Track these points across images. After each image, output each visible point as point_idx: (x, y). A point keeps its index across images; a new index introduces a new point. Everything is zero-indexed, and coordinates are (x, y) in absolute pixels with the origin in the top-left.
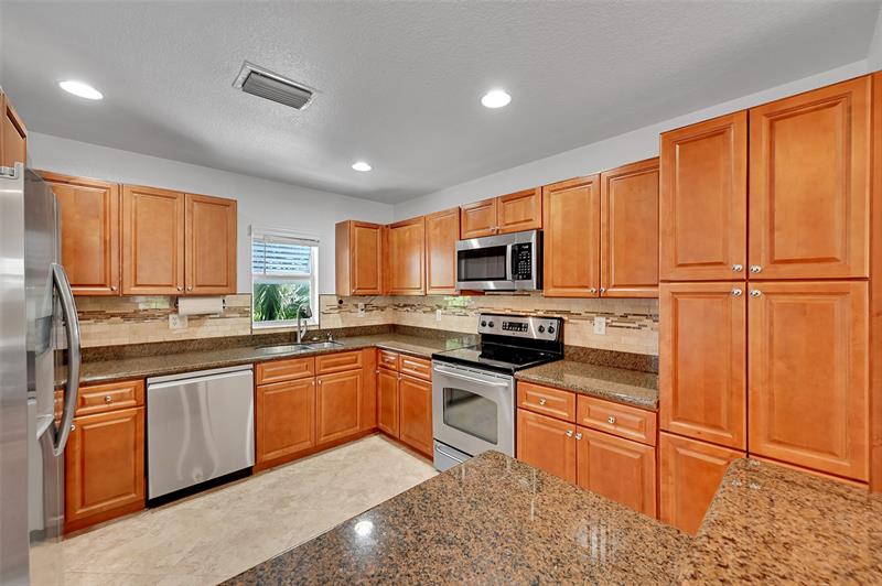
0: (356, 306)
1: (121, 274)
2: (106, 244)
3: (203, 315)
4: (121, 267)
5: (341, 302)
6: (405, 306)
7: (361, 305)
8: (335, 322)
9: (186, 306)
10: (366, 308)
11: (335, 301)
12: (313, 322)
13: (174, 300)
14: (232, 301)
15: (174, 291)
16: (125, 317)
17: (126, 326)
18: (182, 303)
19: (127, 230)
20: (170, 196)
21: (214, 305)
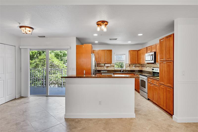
0: (133, 66)
1: (99, 61)
2: (98, 57)
3: (108, 67)
4: (99, 60)
5: (130, 65)
6: (143, 66)
7: (134, 66)
8: (128, 69)
9: (106, 65)
10: (135, 66)
11: (128, 65)
12: (124, 68)
13: (105, 64)
14: (112, 65)
15: (104, 63)
16: (100, 66)
17: (100, 67)
18: (105, 65)
19: (100, 55)
20: (104, 50)
21: (109, 65)
